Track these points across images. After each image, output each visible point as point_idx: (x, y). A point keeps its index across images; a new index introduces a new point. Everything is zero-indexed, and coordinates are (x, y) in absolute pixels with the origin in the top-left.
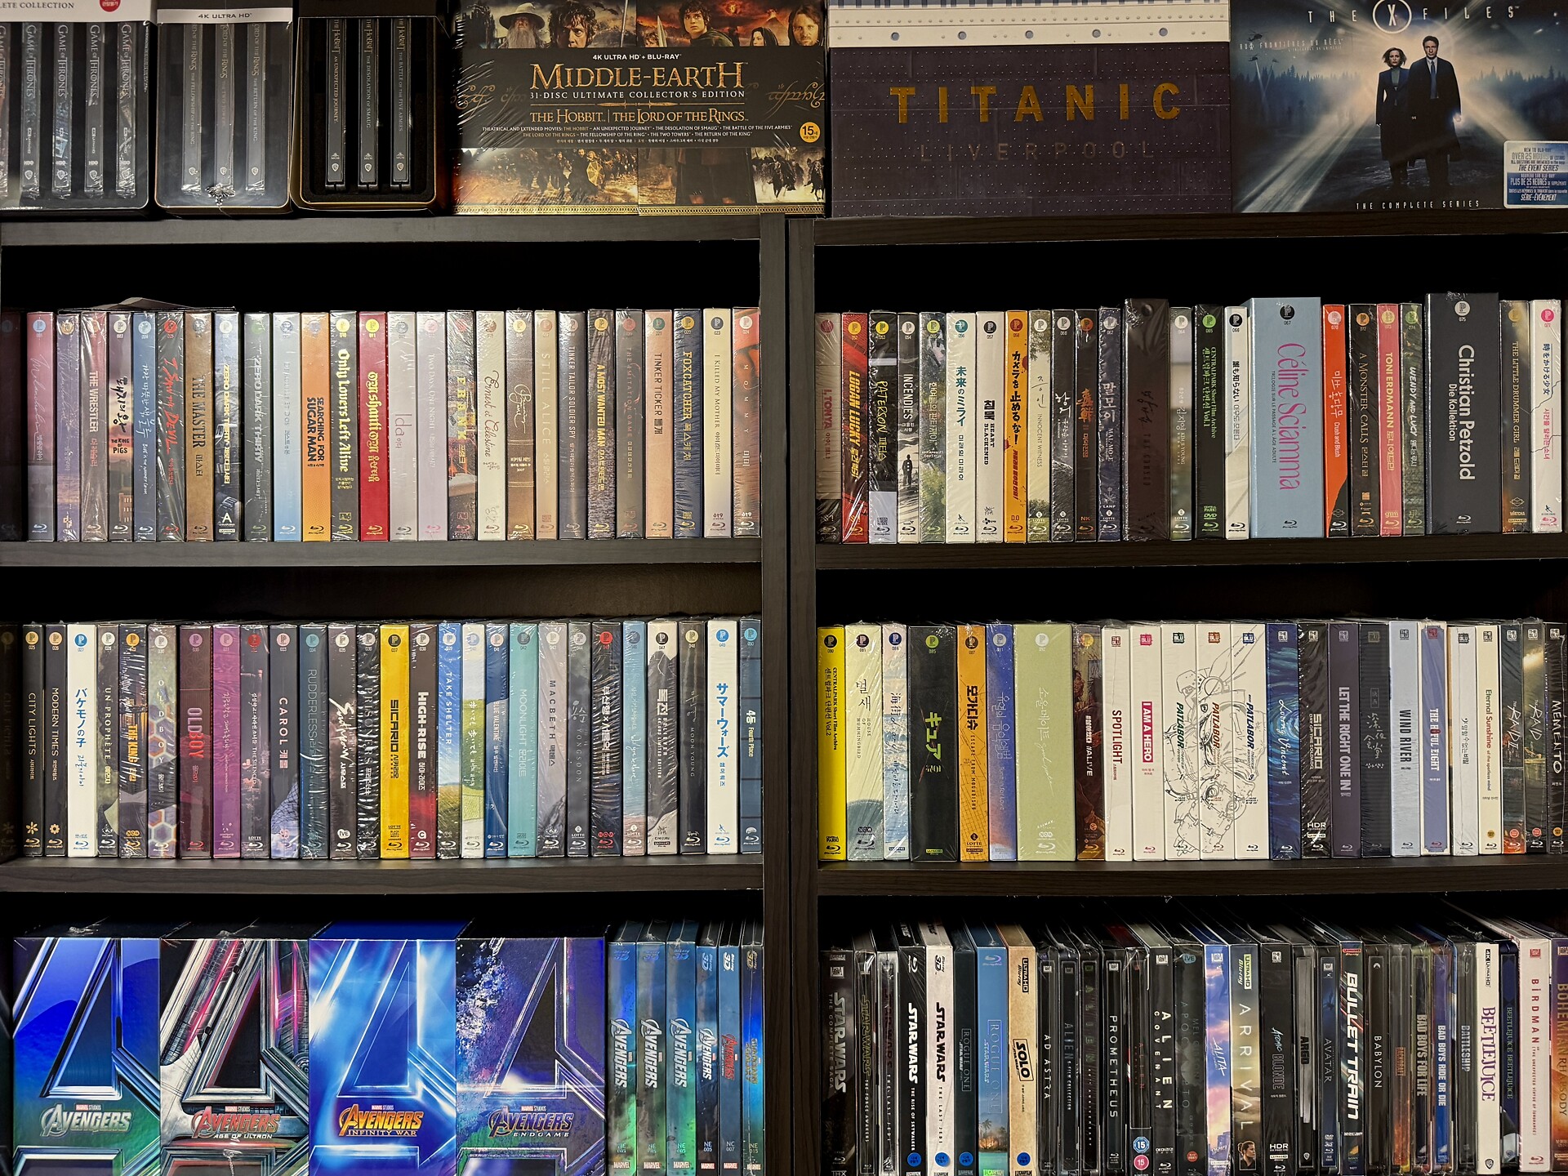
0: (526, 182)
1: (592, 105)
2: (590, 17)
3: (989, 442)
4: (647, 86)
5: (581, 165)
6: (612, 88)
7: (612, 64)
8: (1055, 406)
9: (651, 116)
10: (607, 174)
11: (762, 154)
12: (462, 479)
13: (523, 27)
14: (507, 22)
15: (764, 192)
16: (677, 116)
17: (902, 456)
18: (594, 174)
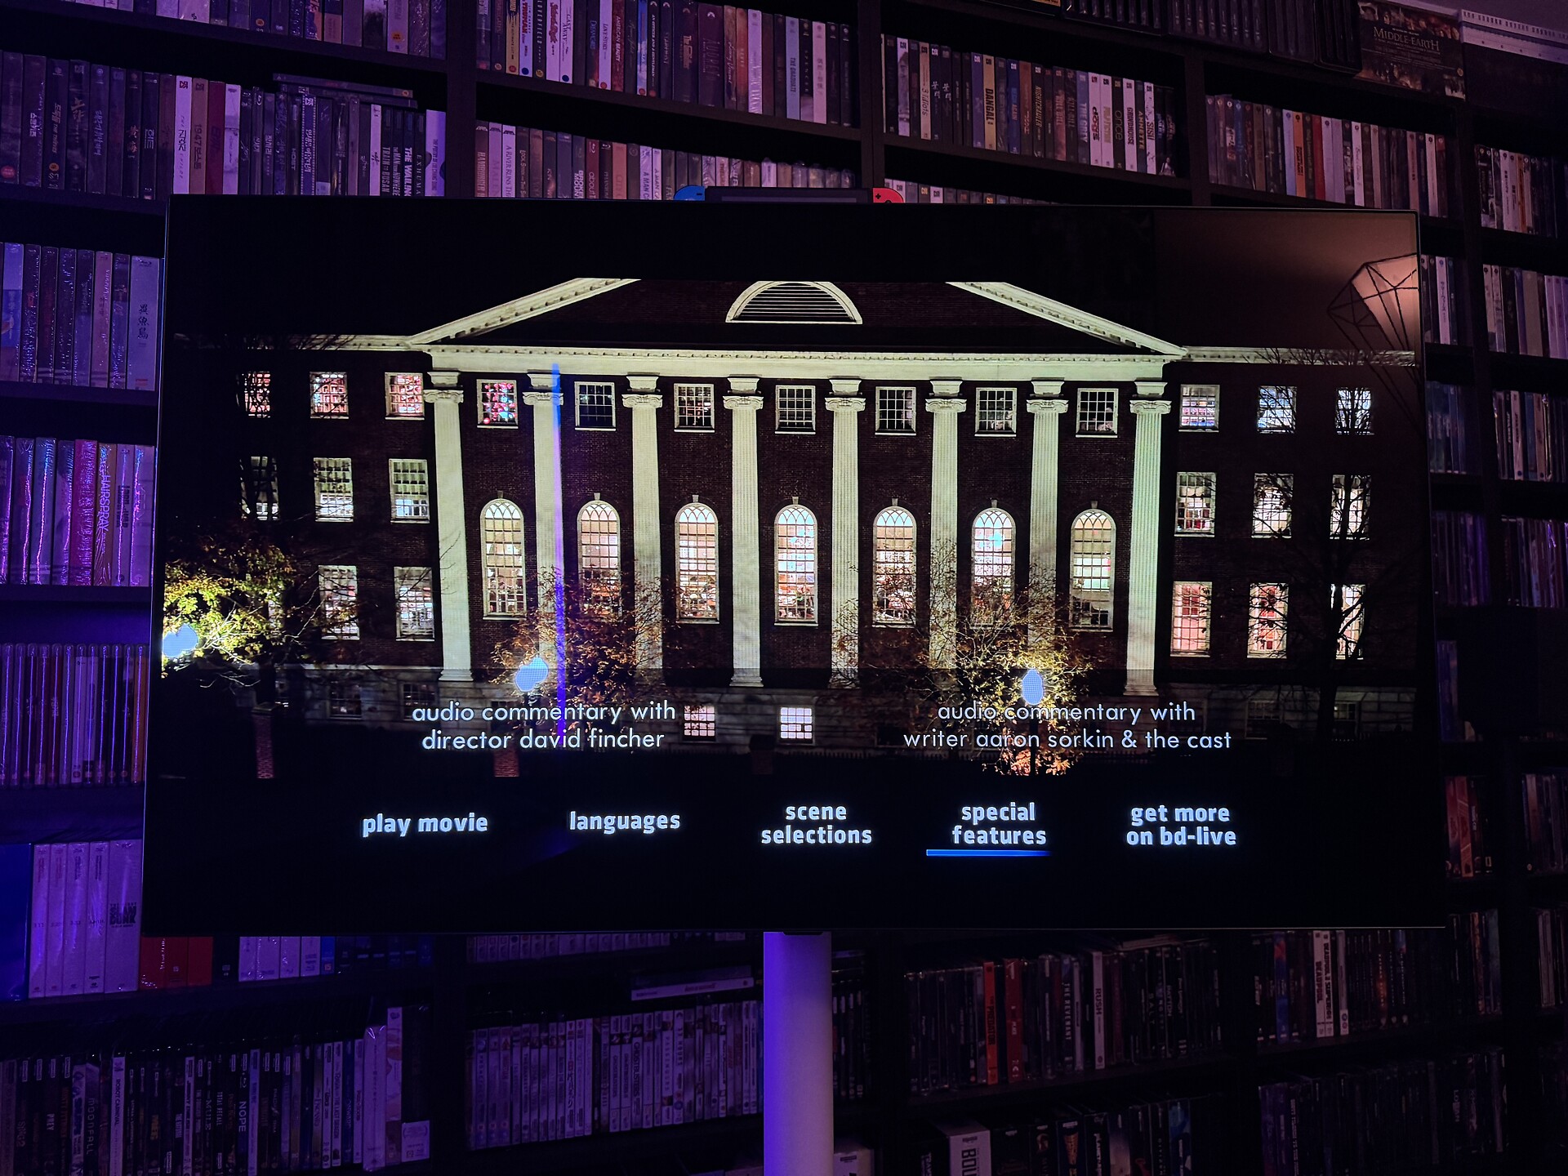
0: (1375, 73)
1: (1394, 47)
2: (1390, 14)
3: (1514, 201)
4: (1410, 44)
5: (1392, 70)
6: (1399, 42)
7: (1400, 33)
8: (1532, 192)
9: (1413, 56)
10: (1401, 74)
11: (1446, 77)
12: (1349, 188)
13: (1369, 12)
14: (1364, 8)
15: (1448, 92)
16: (1420, 57)
17: (1490, 201)
18: (1396, 74)
